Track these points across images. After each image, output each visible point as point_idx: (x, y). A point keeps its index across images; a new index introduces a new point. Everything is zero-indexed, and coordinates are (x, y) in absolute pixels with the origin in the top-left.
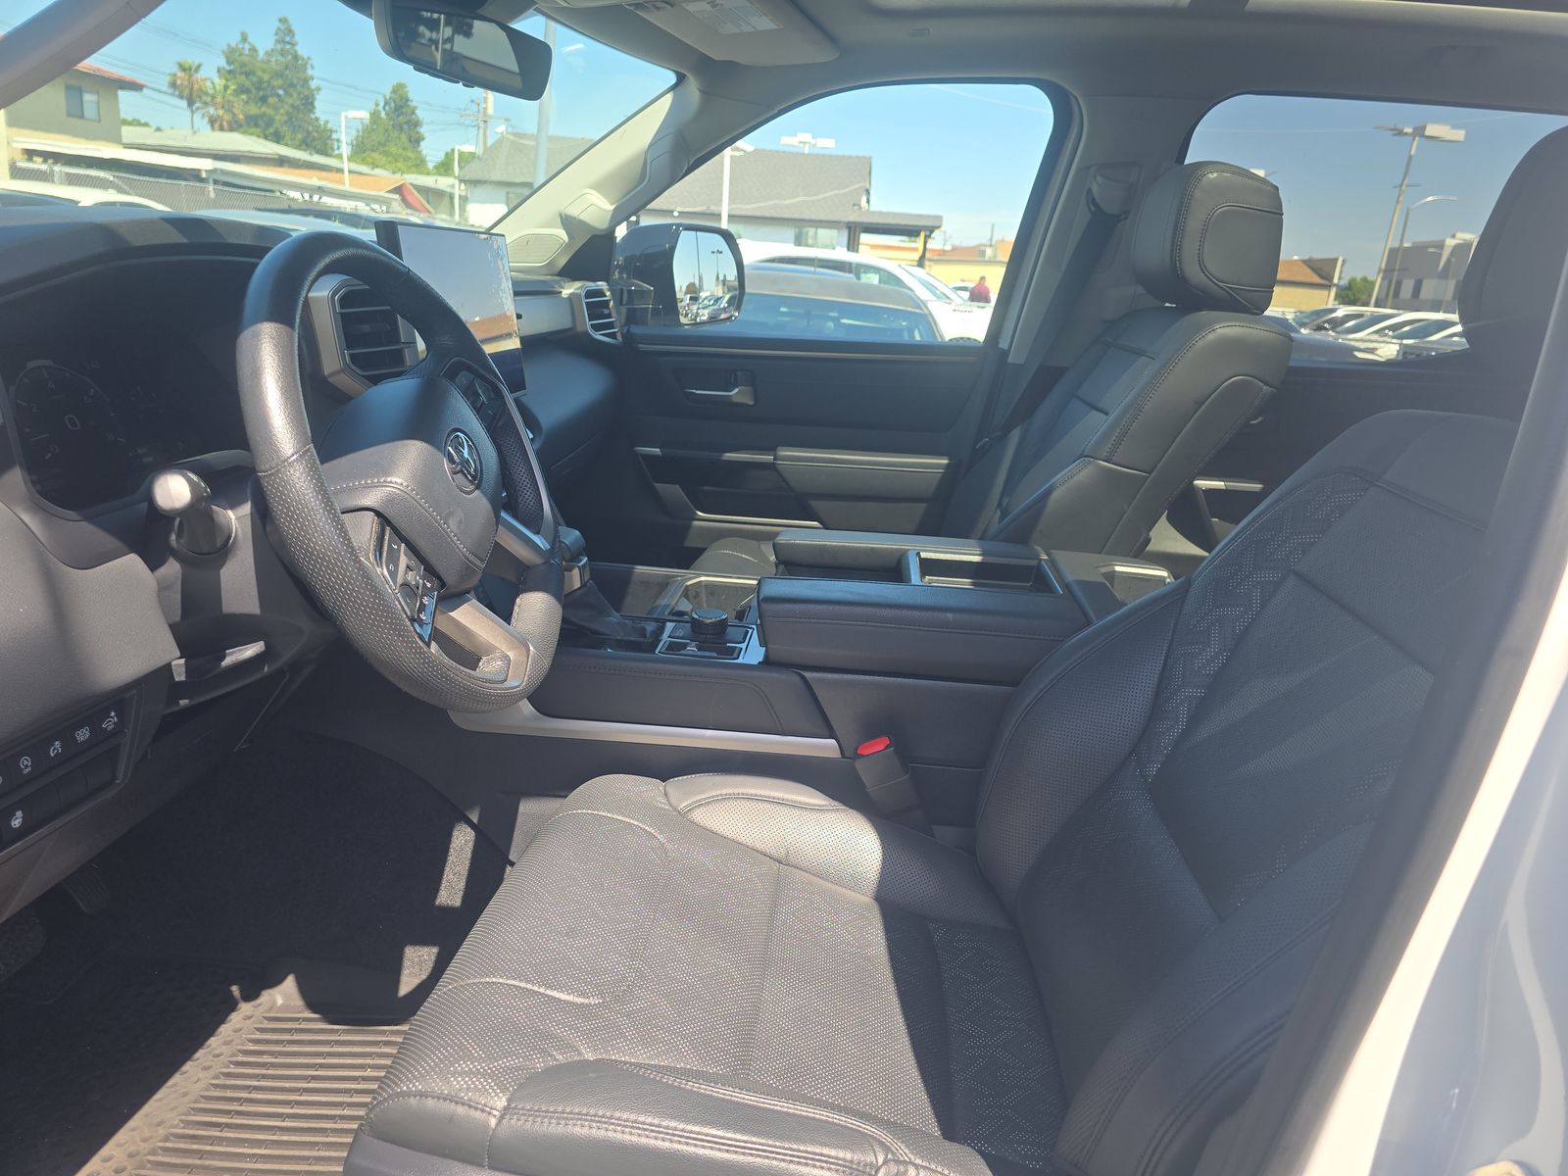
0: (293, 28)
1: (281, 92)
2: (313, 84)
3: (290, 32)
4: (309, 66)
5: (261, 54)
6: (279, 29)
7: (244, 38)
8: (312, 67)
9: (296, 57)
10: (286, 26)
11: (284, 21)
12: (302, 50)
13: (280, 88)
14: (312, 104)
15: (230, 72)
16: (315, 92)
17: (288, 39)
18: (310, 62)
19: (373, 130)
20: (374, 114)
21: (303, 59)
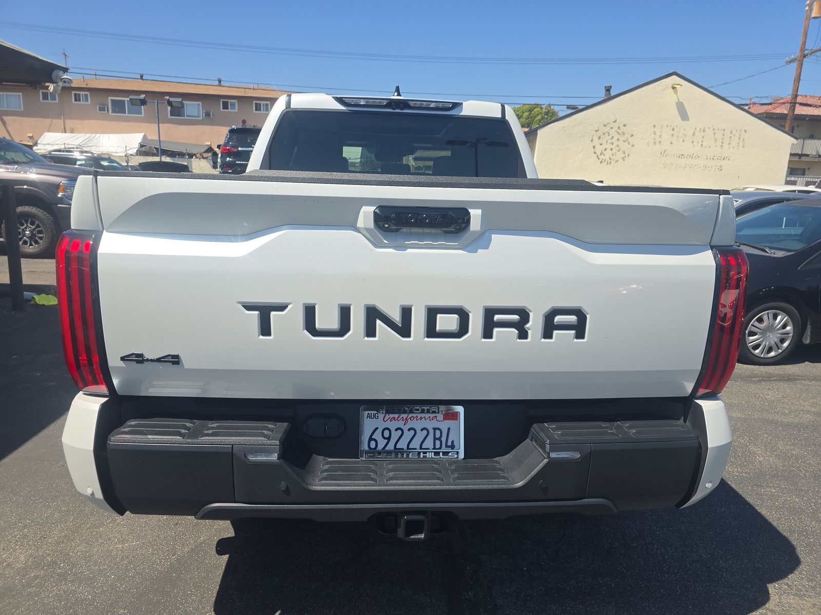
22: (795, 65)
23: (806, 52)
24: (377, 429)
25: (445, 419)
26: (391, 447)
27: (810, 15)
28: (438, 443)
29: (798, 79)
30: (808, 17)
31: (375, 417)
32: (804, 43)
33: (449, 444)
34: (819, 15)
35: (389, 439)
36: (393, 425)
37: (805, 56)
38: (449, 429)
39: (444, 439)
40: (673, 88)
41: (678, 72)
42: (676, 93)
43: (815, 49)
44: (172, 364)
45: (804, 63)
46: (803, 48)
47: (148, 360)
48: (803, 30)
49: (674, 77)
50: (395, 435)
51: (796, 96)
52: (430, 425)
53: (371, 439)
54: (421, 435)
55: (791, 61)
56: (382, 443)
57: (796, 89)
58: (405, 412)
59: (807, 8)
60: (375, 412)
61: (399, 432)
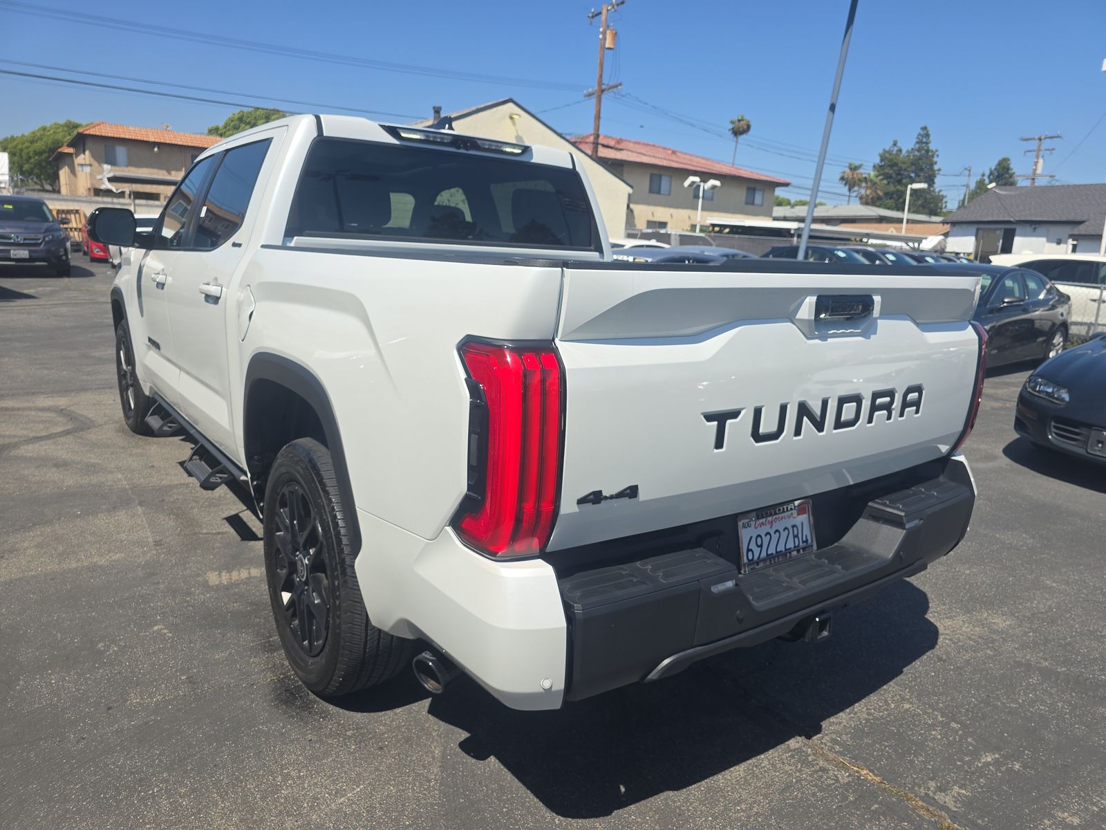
0: (930, 133)
1: (913, 175)
2: (936, 167)
3: (927, 135)
4: (935, 156)
5: (904, 152)
6: (920, 134)
7: (895, 144)
8: (938, 156)
9: (928, 151)
10: (925, 132)
11: (925, 128)
12: (932, 147)
13: (913, 172)
14: (933, 180)
15: (880, 166)
16: (936, 172)
17: (924, 140)
18: (937, 153)
19: (976, 193)
20: (980, 182)
21: (932, 151)
22: (593, 101)
23: (604, 87)
24: (751, 537)
25: (798, 515)
26: (764, 555)
27: (605, 44)
28: (796, 539)
29: (598, 117)
30: (603, 47)
31: (749, 526)
32: (601, 76)
33: (804, 539)
34: (612, 47)
35: (761, 546)
36: (762, 531)
37: (603, 91)
38: (802, 524)
39: (800, 536)
40: (511, 118)
41: (515, 99)
42: (514, 124)
43: (611, 84)
44: (630, 498)
45: (603, 100)
46: (600, 83)
47: (606, 498)
48: (599, 61)
49: (511, 105)
50: (766, 540)
51: (597, 136)
52: (788, 523)
53: (749, 550)
54: (784, 535)
55: (590, 95)
56: (756, 551)
57: (597, 128)
58: (771, 515)
59: (601, 36)
60: (748, 520)
61: (768, 536)
